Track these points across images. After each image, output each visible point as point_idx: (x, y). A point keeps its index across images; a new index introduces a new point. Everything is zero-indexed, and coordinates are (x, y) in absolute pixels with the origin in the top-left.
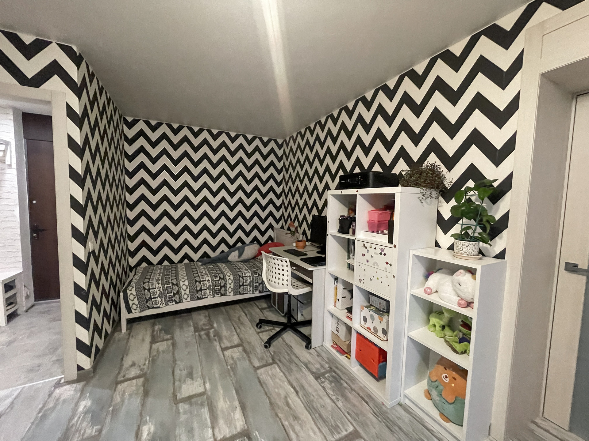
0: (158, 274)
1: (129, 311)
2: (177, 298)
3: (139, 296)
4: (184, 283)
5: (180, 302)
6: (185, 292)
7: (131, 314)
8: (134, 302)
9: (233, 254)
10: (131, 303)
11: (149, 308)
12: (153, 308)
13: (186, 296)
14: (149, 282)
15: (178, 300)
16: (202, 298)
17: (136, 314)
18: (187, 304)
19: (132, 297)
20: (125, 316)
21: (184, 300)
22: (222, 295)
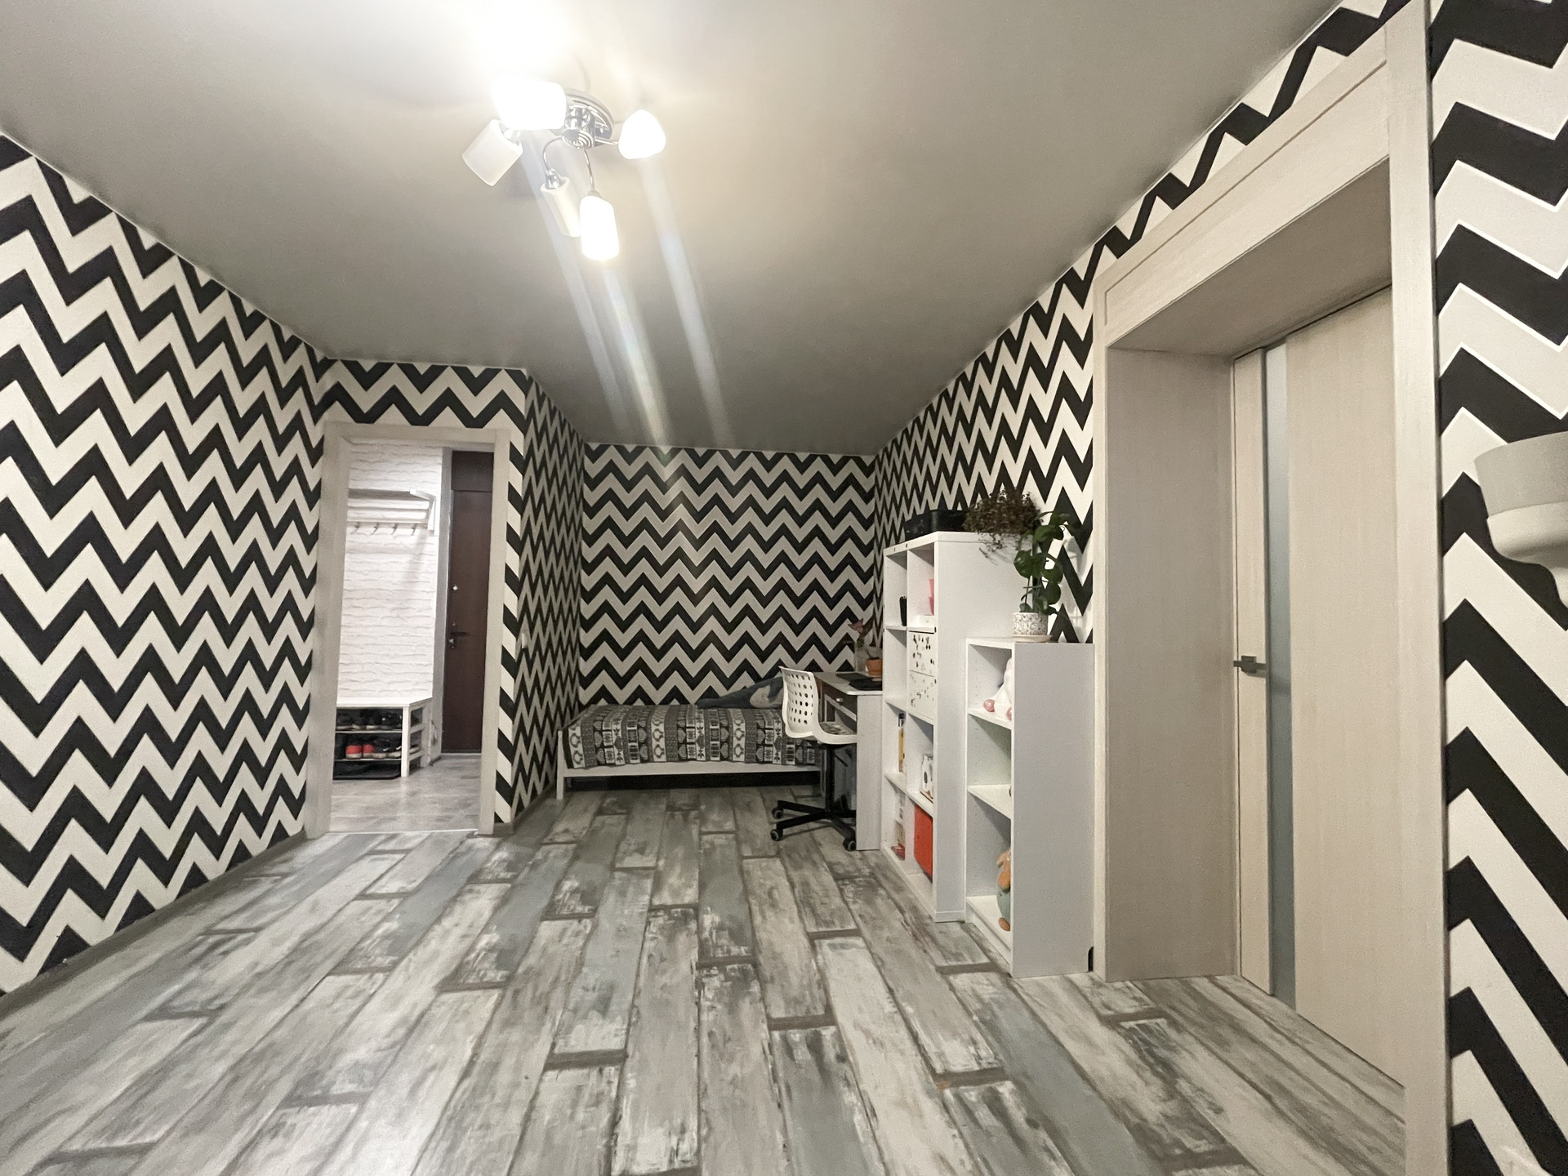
0: (620, 713)
1: (570, 765)
2: (643, 753)
3: (585, 739)
4: (658, 728)
5: (648, 761)
6: (659, 744)
7: (571, 770)
8: (577, 749)
9: (760, 691)
10: (573, 750)
11: (599, 764)
12: (606, 764)
13: (658, 752)
14: (602, 721)
15: (646, 757)
16: (687, 760)
17: (579, 772)
18: (661, 767)
19: (574, 740)
20: (563, 772)
21: (656, 758)
22: (722, 759)
